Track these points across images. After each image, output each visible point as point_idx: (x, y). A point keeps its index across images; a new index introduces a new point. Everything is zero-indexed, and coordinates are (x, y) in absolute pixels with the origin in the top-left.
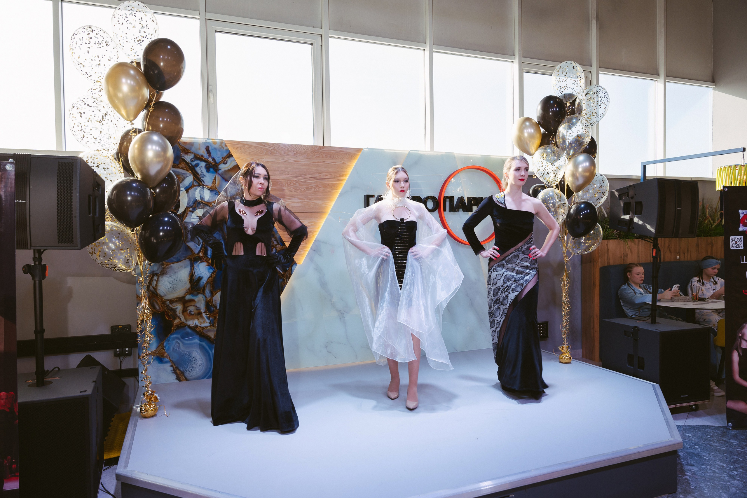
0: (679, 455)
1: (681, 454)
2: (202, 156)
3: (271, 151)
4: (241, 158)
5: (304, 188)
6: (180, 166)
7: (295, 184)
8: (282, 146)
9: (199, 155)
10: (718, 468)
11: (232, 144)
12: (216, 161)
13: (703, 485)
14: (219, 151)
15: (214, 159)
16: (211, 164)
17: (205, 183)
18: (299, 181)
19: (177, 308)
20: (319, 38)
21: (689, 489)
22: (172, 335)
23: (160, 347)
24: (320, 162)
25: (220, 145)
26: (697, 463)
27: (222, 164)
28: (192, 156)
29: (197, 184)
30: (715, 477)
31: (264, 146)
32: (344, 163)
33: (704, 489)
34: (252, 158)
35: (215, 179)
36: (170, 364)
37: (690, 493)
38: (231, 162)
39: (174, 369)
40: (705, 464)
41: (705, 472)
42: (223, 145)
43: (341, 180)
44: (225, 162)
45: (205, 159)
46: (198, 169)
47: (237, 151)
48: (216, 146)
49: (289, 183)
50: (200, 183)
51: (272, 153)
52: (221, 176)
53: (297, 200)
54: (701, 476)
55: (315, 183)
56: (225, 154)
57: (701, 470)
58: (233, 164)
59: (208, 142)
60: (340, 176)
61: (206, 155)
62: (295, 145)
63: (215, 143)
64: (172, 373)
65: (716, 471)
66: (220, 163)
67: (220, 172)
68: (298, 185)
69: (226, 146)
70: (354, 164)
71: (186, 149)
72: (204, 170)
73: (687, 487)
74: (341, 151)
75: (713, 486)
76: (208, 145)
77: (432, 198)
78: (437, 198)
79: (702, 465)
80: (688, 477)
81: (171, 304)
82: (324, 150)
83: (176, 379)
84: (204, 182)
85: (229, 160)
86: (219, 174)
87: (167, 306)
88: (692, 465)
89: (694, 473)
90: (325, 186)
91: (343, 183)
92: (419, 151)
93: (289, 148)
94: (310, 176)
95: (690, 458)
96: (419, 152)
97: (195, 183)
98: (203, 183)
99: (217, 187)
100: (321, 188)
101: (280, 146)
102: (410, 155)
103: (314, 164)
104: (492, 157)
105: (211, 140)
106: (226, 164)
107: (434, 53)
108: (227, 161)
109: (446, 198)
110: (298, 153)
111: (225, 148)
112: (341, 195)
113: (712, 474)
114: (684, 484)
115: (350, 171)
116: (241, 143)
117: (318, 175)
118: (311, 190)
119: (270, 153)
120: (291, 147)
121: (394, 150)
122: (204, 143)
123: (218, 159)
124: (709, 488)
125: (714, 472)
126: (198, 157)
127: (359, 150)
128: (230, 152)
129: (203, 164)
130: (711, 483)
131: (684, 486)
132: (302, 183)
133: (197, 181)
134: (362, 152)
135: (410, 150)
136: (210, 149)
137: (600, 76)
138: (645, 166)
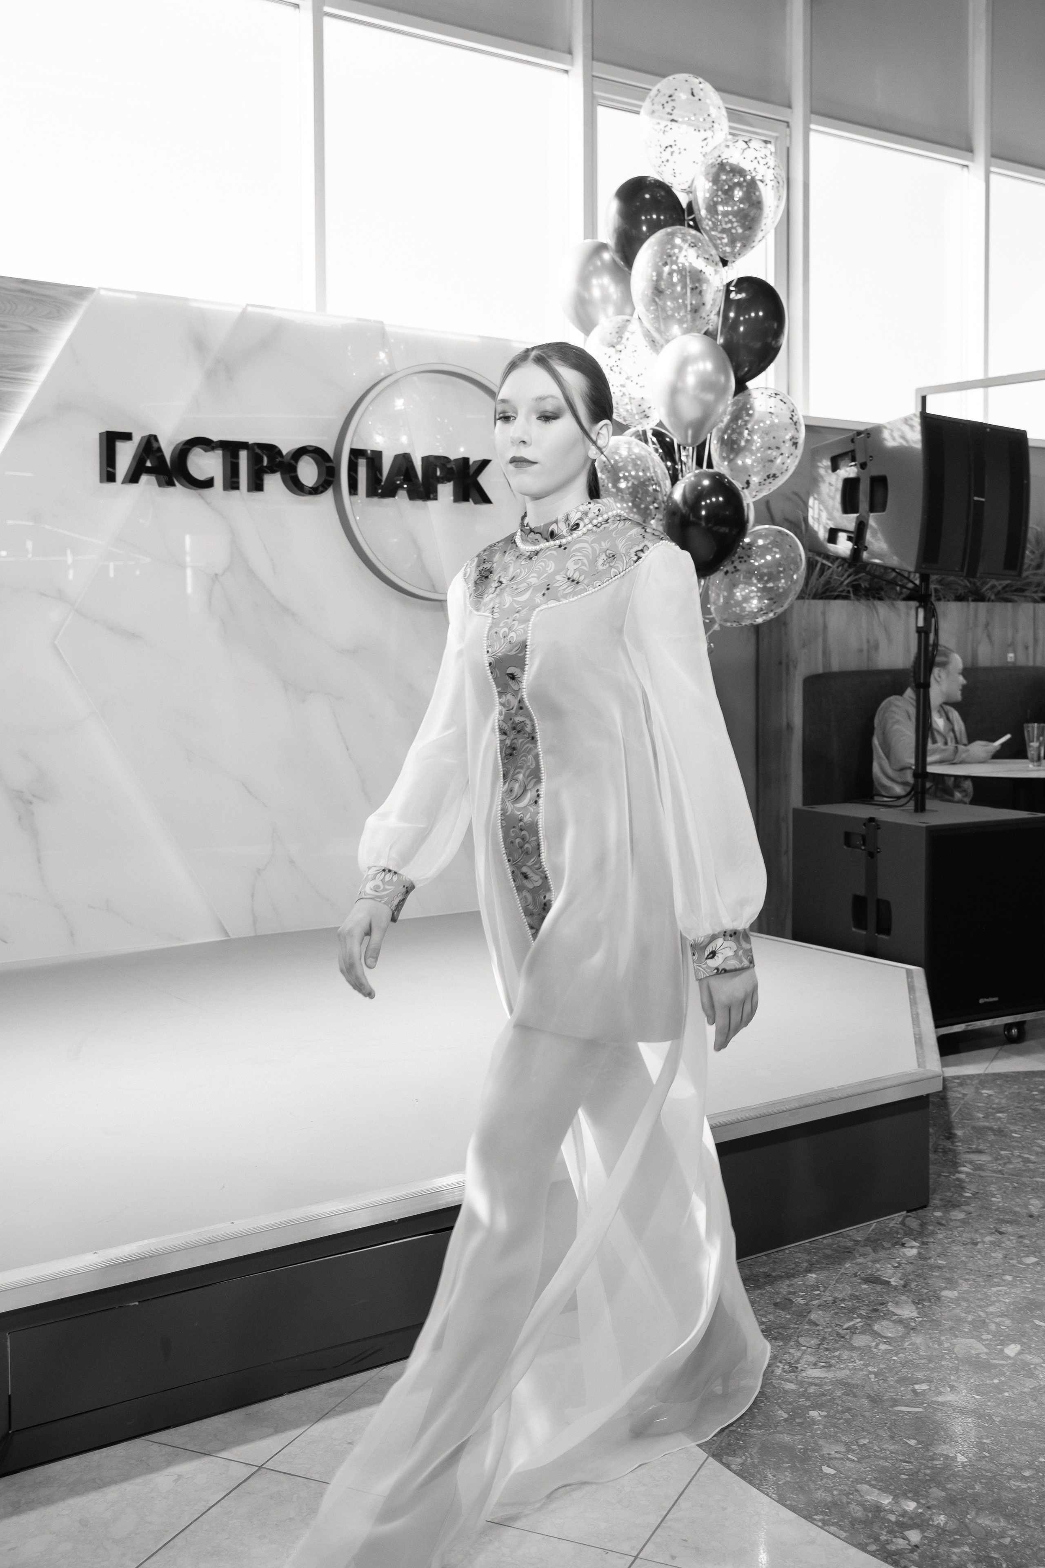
0: (955, 1135)
1: (959, 1133)
10: (1037, 1154)
13: (993, 1188)
21: (959, 1199)
26: (992, 1146)
30: (1025, 1171)
32: (33, 330)
33: (994, 1196)
37: (959, 1206)
40: (1009, 1146)
41: (1005, 1164)
43: (26, 382)
54: (994, 1171)
57: (997, 1159)
60: (20, 370)
65: (1032, 1158)
70: (65, 332)
73: (956, 1196)
75: (1015, 1188)
77: (318, 454)
78: (331, 455)
79: (1002, 1149)
80: (963, 1176)
88: (980, 1152)
89: (979, 1167)
95: (978, 1138)
96: (275, 313)
102: (244, 319)
109: (356, 454)
113: (1020, 1165)
114: (949, 1190)
115: (52, 356)
124: (1004, 1192)
125: (1028, 1161)
130: (1011, 1183)
131: (949, 1194)
134: (90, 301)
135: (247, 305)
137: (813, 136)
138: (924, 399)
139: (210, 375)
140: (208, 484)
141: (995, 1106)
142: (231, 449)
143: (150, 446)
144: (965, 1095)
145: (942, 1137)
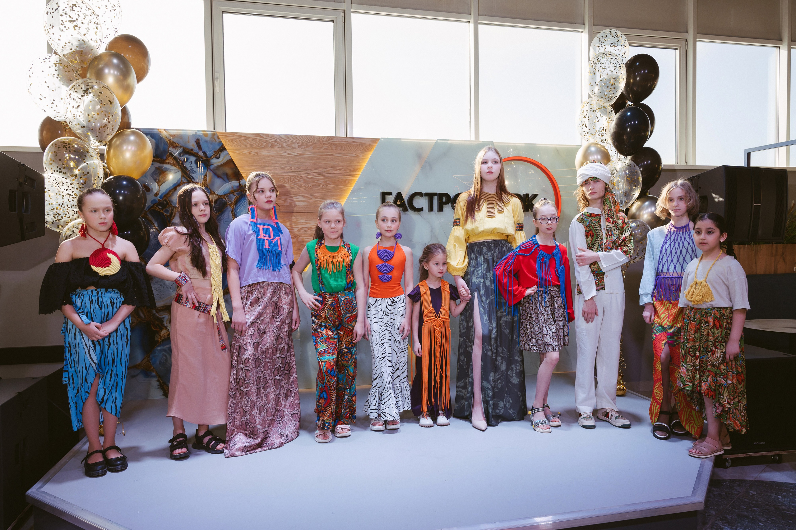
2: (192, 150)
3: (271, 143)
4: (237, 152)
5: (310, 185)
6: (167, 161)
7: (299, 180)
8: (285, 138)
9: (188, 149)
11: (227, 136)
12: (208, 155)
14: (211, 144)
15: (205, 153)
16: (202, 158)
17: (194, 180)
18: (304, 177)
19: (164, 318)
20: (341, 14)
22: (158, 346)
23: (146, 360)
24: (328, 155)
25: (211, 138)
27: (214, 159)
28: (180, 150)
29: (186, 181)
31: (263, 137)
32: (357, 156)
34: (248, 151)
35: (206, 175)
36: (156, 379)
38: (225, 155)
39: (160, 384)
42: (216, 137)
43: (354, 175)
44: (218, 156)
45: (195, 153)
46: (187, 165)
47: (232, 143)
48: (208, 139)
49: (292, 179)
50: (190, 180)
51: (273, 146)
52: (213, 172)
53: (302, 199)
55: (323, 179)
56: (218, 148)
58: (227, 158)
59: (198, 134)
60: (352, 171)
61: (196, 149)
62: (300, 136)
63: (206, 135)
64: (159, 388)
66: (211, 157)
67: (212, 167)
68: (302, 181)
69: (218, 138)
70: (369, 156)
71: (174, 142)
72: (194, 166)
74: (353, 142)
76: (198, 137)
81: (157, 312)
82: (333, 141)
83: (163, 395)
84: (193, 178)
85: (222, 154)
86: (210, 170)
87: (154, 315)
90: (334, 182)
91: (357, 180)
92: (448, 140)
93: (292, 139)
94: (316, 171)
96: (449, 142)
97: (184, 180)
98: (193, 180)
99: (208, 184)
100: (329, 184)
101: (281, 138)
102: (436, 145)
103: (322, 157)
104: (538, 145)
105: (202, 132)
106: (218, 158)
107: (479, 26)
108: (220, 155)
110: (303, 145)
111: (218, 141)
112: (353, 192)
115: (364, 165)
116: (237, 134)
117: (326, 170)
118: (318, 187)
119: (270, 145)
120: (294, 138)
121: (418, 140)
122: (194, 136)
123: (209, 154)
126: (187, 151)
127: (375, 141)
128: (223, 145)
129: (193, 159)
132: (307, 179)
133: (186, 178)
134: (378, 142)
135: (438, 140)
136: (201, 142)
137: (698, 44)
138: (749, 154)
139: (423, 168)
140: (421, 209)
141: (754, 502)
142: (430, 196)
143: (399, 196)
144: (739, 492)
145: (718, 519)
